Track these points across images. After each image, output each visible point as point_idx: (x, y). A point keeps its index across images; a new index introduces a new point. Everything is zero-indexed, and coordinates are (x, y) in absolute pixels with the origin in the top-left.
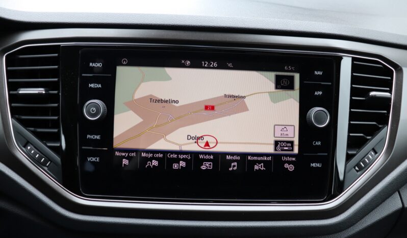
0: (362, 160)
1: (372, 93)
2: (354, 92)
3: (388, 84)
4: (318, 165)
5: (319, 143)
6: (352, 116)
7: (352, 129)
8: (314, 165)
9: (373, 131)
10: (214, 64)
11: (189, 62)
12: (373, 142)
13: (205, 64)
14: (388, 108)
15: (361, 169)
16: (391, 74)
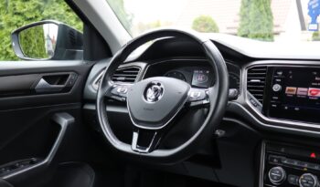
11: (315, 73)
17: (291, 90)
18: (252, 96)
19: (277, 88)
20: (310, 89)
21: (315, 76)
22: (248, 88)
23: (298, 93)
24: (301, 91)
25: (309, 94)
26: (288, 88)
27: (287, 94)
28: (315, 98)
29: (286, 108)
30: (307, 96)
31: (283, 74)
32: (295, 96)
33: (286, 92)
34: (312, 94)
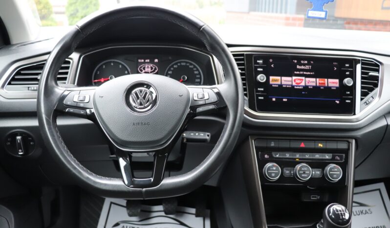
0: (367, 100)
1: (370, 74)
2: (362, 73)
3: (378, 71)
4: (349, 101)
5: (349, 93)
6: (362, 83)
7: (362, 88)
8: (347, 101)
9: (371, 90)
10: (306, 62)
11: (296, 61)
12: (371, 94)
13: (302, 62)
14: (378, 80)
15: (367, 104)
16: (378, 66)
17: (276, 80)
19: (262, 78)
20: (294, 78)
21: (296, 65)
23: (283, 83)
24: (286, 81)
25: (294, 84)
26: (271, 78)
27: (272, 85)
28: (301, 87)
29: (274, 99)
30: (292, 85)
31: (264, 63)
32: (281, 86)
33: (271, 83)
34: (297, 83)
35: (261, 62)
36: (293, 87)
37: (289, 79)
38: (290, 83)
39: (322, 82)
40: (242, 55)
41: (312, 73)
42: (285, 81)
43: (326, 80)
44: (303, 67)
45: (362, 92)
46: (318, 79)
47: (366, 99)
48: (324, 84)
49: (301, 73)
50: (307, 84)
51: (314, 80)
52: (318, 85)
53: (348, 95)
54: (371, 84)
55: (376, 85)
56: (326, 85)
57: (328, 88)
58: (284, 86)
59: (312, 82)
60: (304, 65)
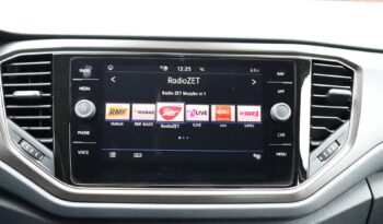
1: (332, 91)
2: (314, 90)
3: (349, 83)
4: (284, 154)
5: (283, 135)
6: (314, 111)
7: (313, 122)
8: (279, 154)
9: (336, 125)
10: (188, 69)
11: (166, 68)
12: (335, 135)
13: (181, 69)
14: (349, 104)
15: (325, 159)
16: (351, 74)
17: (117, 112)
18: (22, 131)
19: (84, 108)
20: (160, 105)
21: (165, 75)
22: (9, 113)
23: (136, 117)
24: (143, 112)
25: (160, 118)
26: (109, 106)
27: (109, 122)
28: (174, 126)
29: (113, 155)
30: (154, 122)
31: (94, 73)
32: (129, 124)
33: (108, 117)
34: (165, 117)
35: (87, 71)
36: (157, 125)
37: (149, 107)
38: (151, 117)
39: (224, 112)
40: (48, 57)
41: (201, 94)
42: (140, 112)
43: (233, 107)
44: (180, 81)
45: (312, 132)
46: (213, 107)
47: (323, 146)
48: (229, 116)
49: (177, 93)
50: (189, 118)
51: (205, 108)
52: (213, 119)
53: (283, 140)
54: (334, 113)
55: (346, 115)
56: (233, 119)
57: (237, 127)
58: (137, 124)
59: (198, 113)
60: (185, 75)
